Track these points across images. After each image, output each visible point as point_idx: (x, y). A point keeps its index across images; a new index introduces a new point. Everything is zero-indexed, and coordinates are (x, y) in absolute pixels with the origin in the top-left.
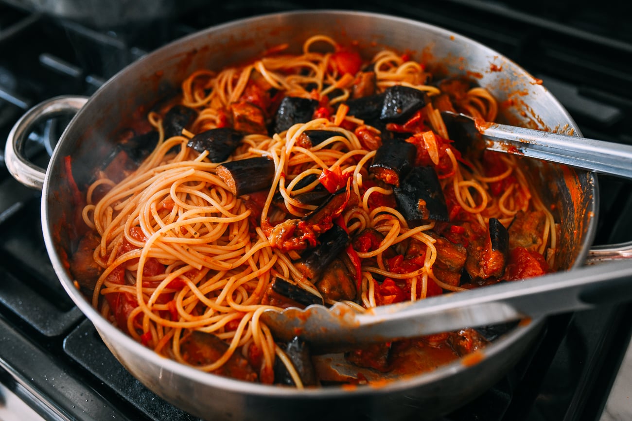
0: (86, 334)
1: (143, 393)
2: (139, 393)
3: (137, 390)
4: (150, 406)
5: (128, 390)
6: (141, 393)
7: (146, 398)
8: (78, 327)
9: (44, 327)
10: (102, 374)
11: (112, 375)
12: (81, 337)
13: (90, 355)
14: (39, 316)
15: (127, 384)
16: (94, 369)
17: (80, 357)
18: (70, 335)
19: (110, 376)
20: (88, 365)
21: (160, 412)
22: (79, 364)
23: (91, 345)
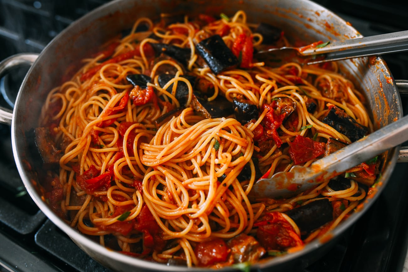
0: (50, 230)
1: (96, 269)
3: (91, 267)
5: (85, 267)
8: (44, 225)
9: (20, 228)
10: (65, 257)
11: (72, 258)
12: (46, 232)
13: (55, 245)
14: (15, 220)
15: (84, 263)
16: (59, 255)
17: (48, 247)
18: (39, 231)
19: (71, 259)
20: (55, 252)
22: (48, 252)
23: (55, 237)
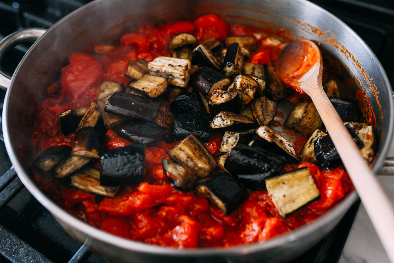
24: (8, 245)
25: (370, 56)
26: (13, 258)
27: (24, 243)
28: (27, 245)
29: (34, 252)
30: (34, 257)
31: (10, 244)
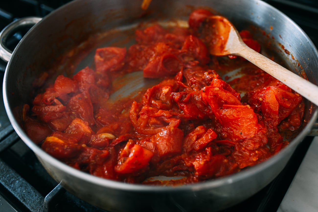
2: (17, 188)
4: (22, 195)
6: (18, 188)
7: (20, 191)
21: (26, 199)
24: (7, 177)
25: (306, 40)
26: (10, 187)
27: (20, 177)
28: (22, 179)
29: (27, 184)
30: (26, 188)
31: (10, 176)
